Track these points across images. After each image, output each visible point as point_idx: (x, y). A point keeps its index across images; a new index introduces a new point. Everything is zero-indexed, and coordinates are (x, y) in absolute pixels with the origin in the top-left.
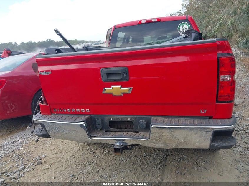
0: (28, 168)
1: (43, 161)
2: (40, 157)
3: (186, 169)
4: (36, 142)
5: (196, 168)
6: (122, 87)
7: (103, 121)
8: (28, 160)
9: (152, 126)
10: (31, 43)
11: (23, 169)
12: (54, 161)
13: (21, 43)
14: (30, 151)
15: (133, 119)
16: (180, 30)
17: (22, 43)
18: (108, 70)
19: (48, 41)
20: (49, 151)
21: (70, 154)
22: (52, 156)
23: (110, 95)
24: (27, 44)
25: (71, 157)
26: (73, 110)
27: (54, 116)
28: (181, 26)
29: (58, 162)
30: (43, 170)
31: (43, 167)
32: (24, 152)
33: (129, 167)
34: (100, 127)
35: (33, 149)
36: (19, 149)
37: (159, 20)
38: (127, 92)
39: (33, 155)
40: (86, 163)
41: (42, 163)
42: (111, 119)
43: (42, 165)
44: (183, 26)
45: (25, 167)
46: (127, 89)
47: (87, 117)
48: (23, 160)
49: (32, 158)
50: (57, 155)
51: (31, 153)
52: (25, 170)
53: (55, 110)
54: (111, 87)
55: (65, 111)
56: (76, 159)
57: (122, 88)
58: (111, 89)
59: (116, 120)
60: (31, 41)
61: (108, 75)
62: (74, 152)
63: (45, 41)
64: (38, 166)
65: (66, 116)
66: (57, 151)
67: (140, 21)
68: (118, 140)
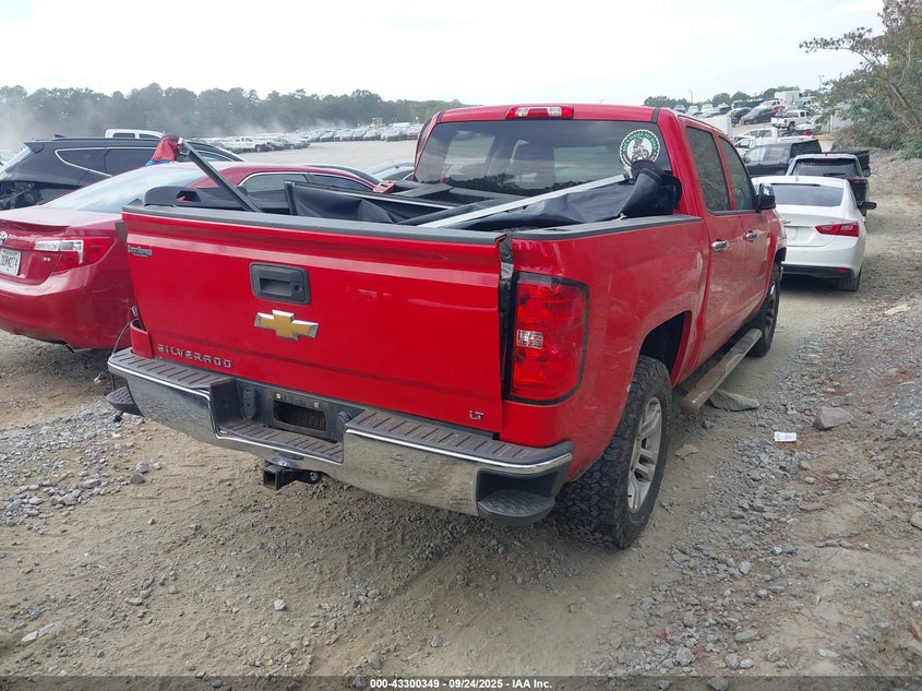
0: (104, 486)
1: (148, 477)
2: (147, 465)
3: (493, 577)
4: (115, 421)
5: (519, 580)
6: (297, 317)
7: (258, 397)
8: (115, 468)
9: (348, 431)
10: (303, 97)
11: (91, 487)
12: (174, 484)
13: (270, 96)
14: (132, 446)
15: (326, 406)
16: (626, 153)
17: (274, 95)
18: (263, 268)
19: (359, 97)
20: (176, 457)
21: (225, 474)
22: (176, 470)
23: (269, 334)
24: (290, 99)
25: (222, 481)
26: (207, 358)
27: (157, 362)
28: (633, 143)
29: (184, 488)
30: (138, 498)
31: (142, 491)
32: (116, 446)
33: (352, 537)
34: (250, 410)
35: (141, 442)
36: (110, 436)
37: (568, 113)
38: (305, 333)
39: (134, 456)
40: (250, 507)
41: (143, 482)
42: (279, 396)
43: (141, 487)
44: (638, 142)
45: (99, 483)
46: (306, 326)
47: (223, 379)
48: (103, 466)
49: (127, 465)
50: (191, 471)
51: (131, 451)
52: (96, 490)
53: (161, 349)
54: (272, 314)
55: (180, 353)
56: (231, 488)
57: (295, 322)
58: (271, 317)
59: (288, 401)
60: (302, 91)
61: (265, 282)
62: (238, 472)
63: (349, 94)
64: (132, 487)
65: (180, 368)
66: (196, 461)
67: (514, 109)
68: (285, 455)
